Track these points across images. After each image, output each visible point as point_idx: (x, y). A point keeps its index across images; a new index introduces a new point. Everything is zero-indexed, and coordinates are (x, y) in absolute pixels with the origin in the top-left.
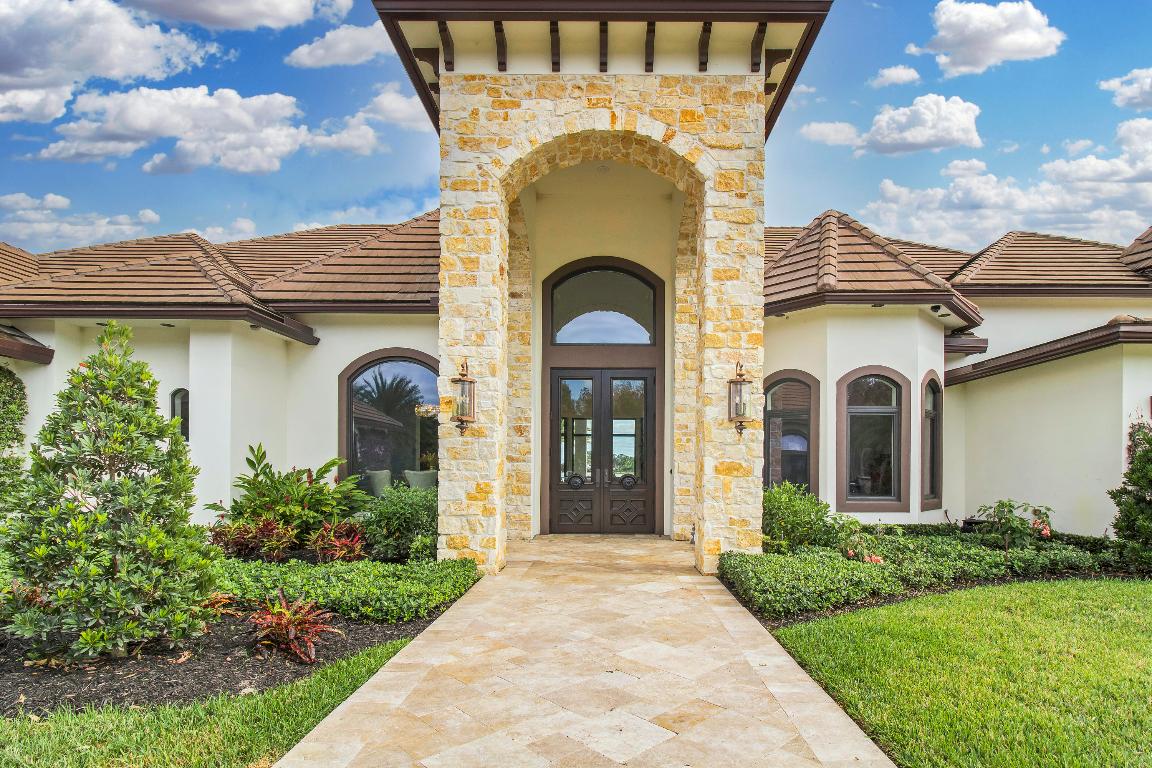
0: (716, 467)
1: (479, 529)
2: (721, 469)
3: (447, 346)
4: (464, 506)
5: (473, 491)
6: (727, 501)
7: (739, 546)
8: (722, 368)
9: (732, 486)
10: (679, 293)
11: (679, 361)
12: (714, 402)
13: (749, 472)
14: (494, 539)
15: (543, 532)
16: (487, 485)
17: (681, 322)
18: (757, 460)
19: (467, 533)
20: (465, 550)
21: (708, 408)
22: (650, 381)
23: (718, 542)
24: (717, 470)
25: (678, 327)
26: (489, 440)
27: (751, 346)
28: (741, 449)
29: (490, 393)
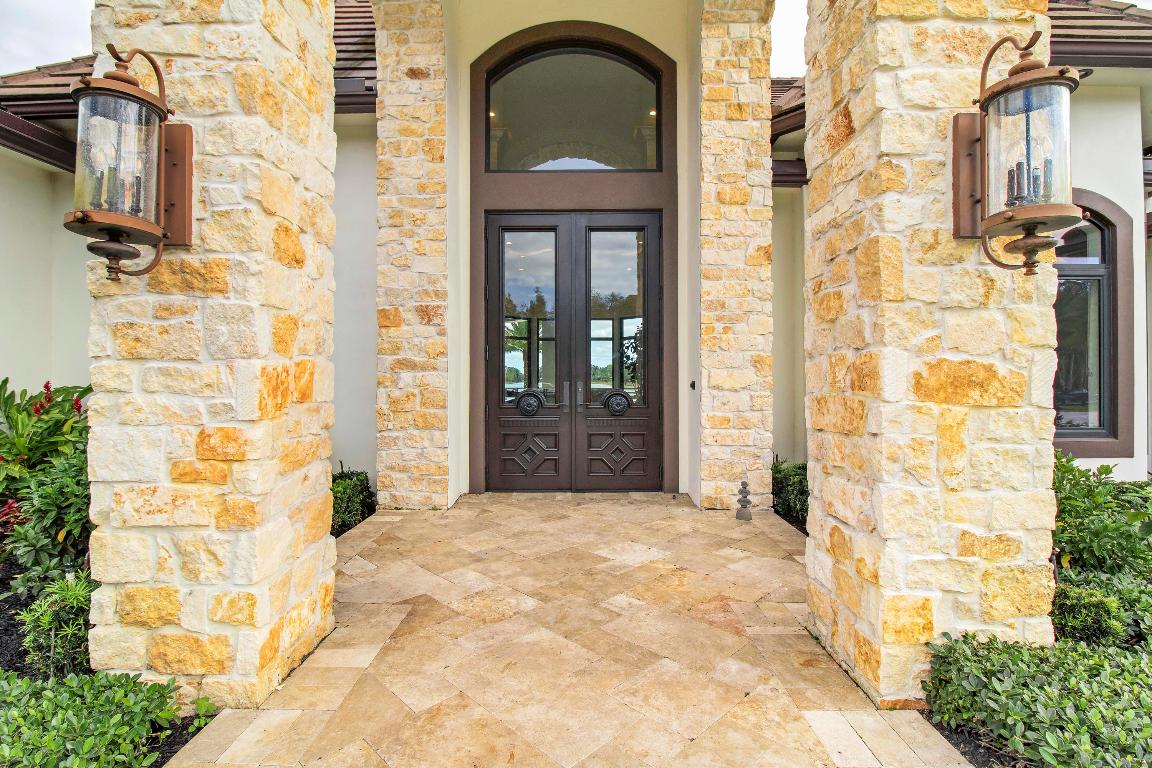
0: (918, 376)
1: (208, 569)
2: (933, 382)
3: (118, 24)
4: (162, 498)
5: (189, 456)
6: (953, 482)
7: (987, 616)
8: (933, 79)
9: (965, 438)
10: (708, 66)
11: (709, 187)
12: (909, 178)
13: (1019, 391)
14: (252, 600)
15: (473, 490)
16: (229, 436)
17: (713, 117)
18: (1039, 355)
19: (177, 581)
20: (169, 631)
21: (889, 199)
22: (652, 232)
23: (925, 606)
24: (918, 384)
25: (706, 127)
26: (233, 300)
27: (1014, 13)
28: (990, 324)
29: (236, 161)
